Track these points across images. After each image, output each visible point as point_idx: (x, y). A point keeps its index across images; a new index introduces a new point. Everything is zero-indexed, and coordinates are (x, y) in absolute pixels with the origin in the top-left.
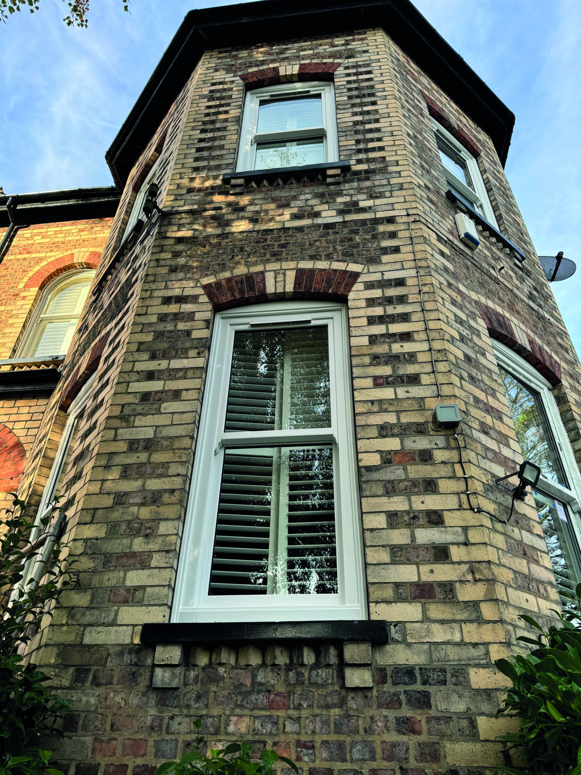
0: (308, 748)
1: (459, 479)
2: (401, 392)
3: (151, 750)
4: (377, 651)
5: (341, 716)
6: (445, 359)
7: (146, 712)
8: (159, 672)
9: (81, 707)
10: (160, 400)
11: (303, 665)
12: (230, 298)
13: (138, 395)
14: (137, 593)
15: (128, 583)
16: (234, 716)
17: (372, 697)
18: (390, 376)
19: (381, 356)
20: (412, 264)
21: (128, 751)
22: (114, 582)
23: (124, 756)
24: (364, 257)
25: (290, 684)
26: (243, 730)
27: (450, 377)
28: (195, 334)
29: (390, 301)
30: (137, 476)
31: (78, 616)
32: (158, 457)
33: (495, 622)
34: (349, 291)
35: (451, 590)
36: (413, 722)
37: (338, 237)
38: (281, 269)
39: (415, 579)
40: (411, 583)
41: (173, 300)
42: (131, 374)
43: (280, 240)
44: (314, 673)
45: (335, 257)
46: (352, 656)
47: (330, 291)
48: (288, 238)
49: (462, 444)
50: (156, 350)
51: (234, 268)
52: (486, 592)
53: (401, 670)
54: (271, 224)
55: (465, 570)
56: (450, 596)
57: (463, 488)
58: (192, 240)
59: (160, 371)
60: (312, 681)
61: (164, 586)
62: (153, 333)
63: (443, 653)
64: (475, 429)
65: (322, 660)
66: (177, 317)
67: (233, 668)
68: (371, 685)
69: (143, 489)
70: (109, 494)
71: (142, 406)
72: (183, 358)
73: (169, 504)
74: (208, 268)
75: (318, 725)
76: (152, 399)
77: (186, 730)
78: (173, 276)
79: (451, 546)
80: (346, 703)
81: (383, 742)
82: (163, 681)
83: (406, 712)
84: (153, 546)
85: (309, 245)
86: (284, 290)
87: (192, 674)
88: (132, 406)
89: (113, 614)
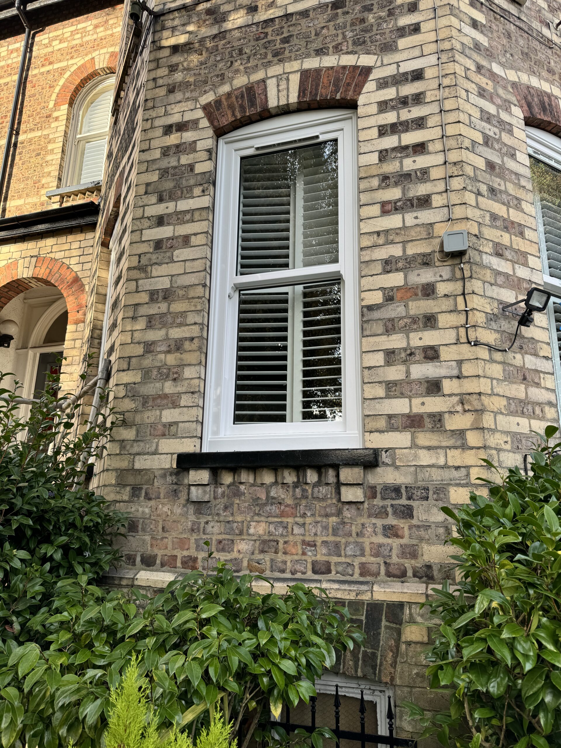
0: (312, 546)
1: (460, 312)
2: (410, 219)
3: (193, 545)
4: (369, 472)
5: (337, 523)
6: (461, 173)
7: (187, 518)
8: (193, 489)
9: (139, 515)
10: (171, 247)
11: (306, 484)
12: (231, 119)
13: (151, 243)
14: (172, 428)
15: (164, 420)
16: (254, 522)
17: (363, 509)
18: (399, 200)
19: (391, 176)
20: (433, 47)
21: (176, 546)
22: (152, 419)
23: (174, 549)
24: (378, 43)
25: (297, 498)
26: (261, 532)
27: (464, 195)
28: (199, 168)
29: (404, 102)
30: (160, 326)
31: (128, 447)
32: (178, 307)
33: (479, 448)
34: (359, 93)
35: (440, 420)
36: (397, 529)
37: (349, 18)
38: (284, 73)
39: (407, 411)
40: (403, 415)
41: (174, 128)
42: (142, 221)
43: (282, 33)
44: (316, 489)
45: (344, 48)
46: (346, 478)
47: (338, 97)
48: (291, 29)
49: (467, 274)
50: (162, 192)
51: (232, 79)
52: (473, 422)
53: (389, 488)
54: (271, 11)
55: (455, 401)
56: (439, 426)
57: (463, 322)
58: (188, 47)
59: (169, 215)
60: (315, 496)
61: (193, 422)
62: (157, 172)
63: (427, 474)
64: (486, 253)
65: (323, 479)
66: (179, 148)
67: (253, 485)
68: (362, 500)
69: (167, 338)
70: (139, 343)
71: (157, 255)
72: (189, 198)
73: (190, 351)
74: (206, 82)
75: (319, 529)
76: (164, 247)
77: (218, 532)
78: (172, 98)
79: (444, 380)
80: (342, 513)
81: (371, 543)
82: (197, 497)
83: (391, 520)
84: (179, 389)
85: (315, 35)
86: (288, 101)
87: (220, 490)
88: (148, 256)
89: (154, 445)
